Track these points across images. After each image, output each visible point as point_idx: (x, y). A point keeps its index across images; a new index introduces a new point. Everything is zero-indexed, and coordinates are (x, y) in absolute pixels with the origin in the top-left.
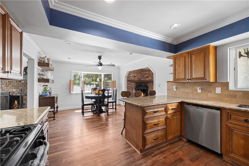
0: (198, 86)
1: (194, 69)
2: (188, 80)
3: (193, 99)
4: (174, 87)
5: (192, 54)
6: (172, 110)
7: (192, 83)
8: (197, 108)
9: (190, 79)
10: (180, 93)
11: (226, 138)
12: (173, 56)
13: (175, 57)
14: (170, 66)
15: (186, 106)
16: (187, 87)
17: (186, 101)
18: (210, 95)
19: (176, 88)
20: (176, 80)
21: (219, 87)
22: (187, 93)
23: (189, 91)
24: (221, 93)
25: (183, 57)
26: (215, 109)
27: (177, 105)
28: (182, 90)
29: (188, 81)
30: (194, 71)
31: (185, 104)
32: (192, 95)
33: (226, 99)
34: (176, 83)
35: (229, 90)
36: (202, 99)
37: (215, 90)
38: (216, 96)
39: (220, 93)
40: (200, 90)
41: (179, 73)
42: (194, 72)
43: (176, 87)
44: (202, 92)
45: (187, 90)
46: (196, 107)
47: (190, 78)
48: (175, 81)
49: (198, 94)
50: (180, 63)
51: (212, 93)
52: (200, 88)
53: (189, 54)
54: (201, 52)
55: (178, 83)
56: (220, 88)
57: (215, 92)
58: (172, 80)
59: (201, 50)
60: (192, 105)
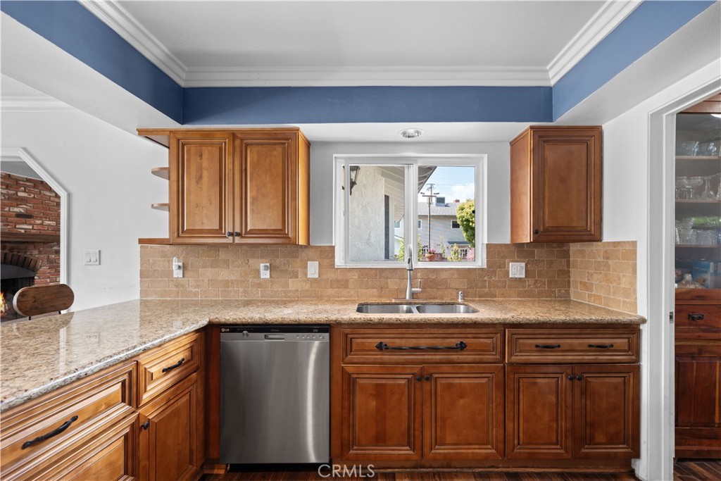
0: (262, 257)
1: (254, 200)
2: (231, 238)
3: (247, 304)
4: (176, 263)
5: (247, 145)
6: (165, 375)
7: (244, 247)
8: (266, 337)
9: (239, 235)
10: (198, 286)
11: (342, 409)
12: (172, 132)
13: (179, 136)
14: (154, 173)
15: (226, 338)
16: (226, 262)
17: (228, 318)
18: (294, 284)
19: (184, 268)
20: (182, 236)
21: (315, 261)
22: (227, 283)
23: (233, 278)
24: (319, 276)
25: (212, 145)
26: (317, 331)
27: (188, 346)
28: (209, 273)
29: (230, 240)
30: (252, 204)
31: (223, 330)
32: (241, 290)
33: (330, 291)
34: (181, 248)
35: (336, 267)
36: (273, 301)
37: (306, 267)
38: (307, 287)
39: (316, 276)
40: (268, 272)
41: (197, 206)
42: (252, 210)
43: (181, 264)
44: (273, 276)
45: (224, 274)
46: (263, 334)
47: (237, 230)
48: (180, 240)
49: (261, 284)
50: (200, 169)
51: (297, 277)
52: (268, 264)
53: (238, 142)
54: (275, 144)
55: (189, 247)
56: (316, 263)
57: (306, 275)
58: (166, 235)
59: (275, 139)
60: (250, 331)
